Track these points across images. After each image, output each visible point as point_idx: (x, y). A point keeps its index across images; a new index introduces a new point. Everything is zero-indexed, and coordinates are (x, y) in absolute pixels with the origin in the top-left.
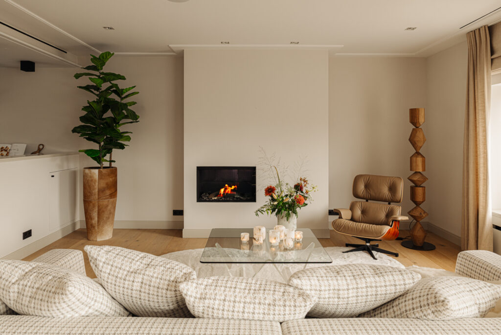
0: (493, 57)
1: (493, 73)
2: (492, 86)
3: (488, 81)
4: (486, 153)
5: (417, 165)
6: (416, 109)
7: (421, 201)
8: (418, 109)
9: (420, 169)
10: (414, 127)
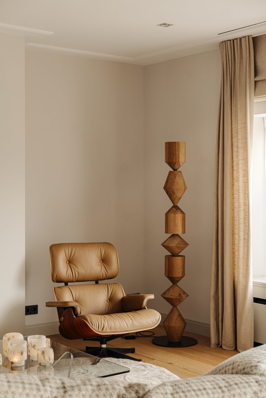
0: (256, 79)
1: (257, 100)
2: (255, 116)
3: (250, 110)
4: (247, 205)
5: (175, 225)
6: (175, 142)
7: (181, 276)
8: (178, 143)
9: (179, 231)
10: (172, 170)
